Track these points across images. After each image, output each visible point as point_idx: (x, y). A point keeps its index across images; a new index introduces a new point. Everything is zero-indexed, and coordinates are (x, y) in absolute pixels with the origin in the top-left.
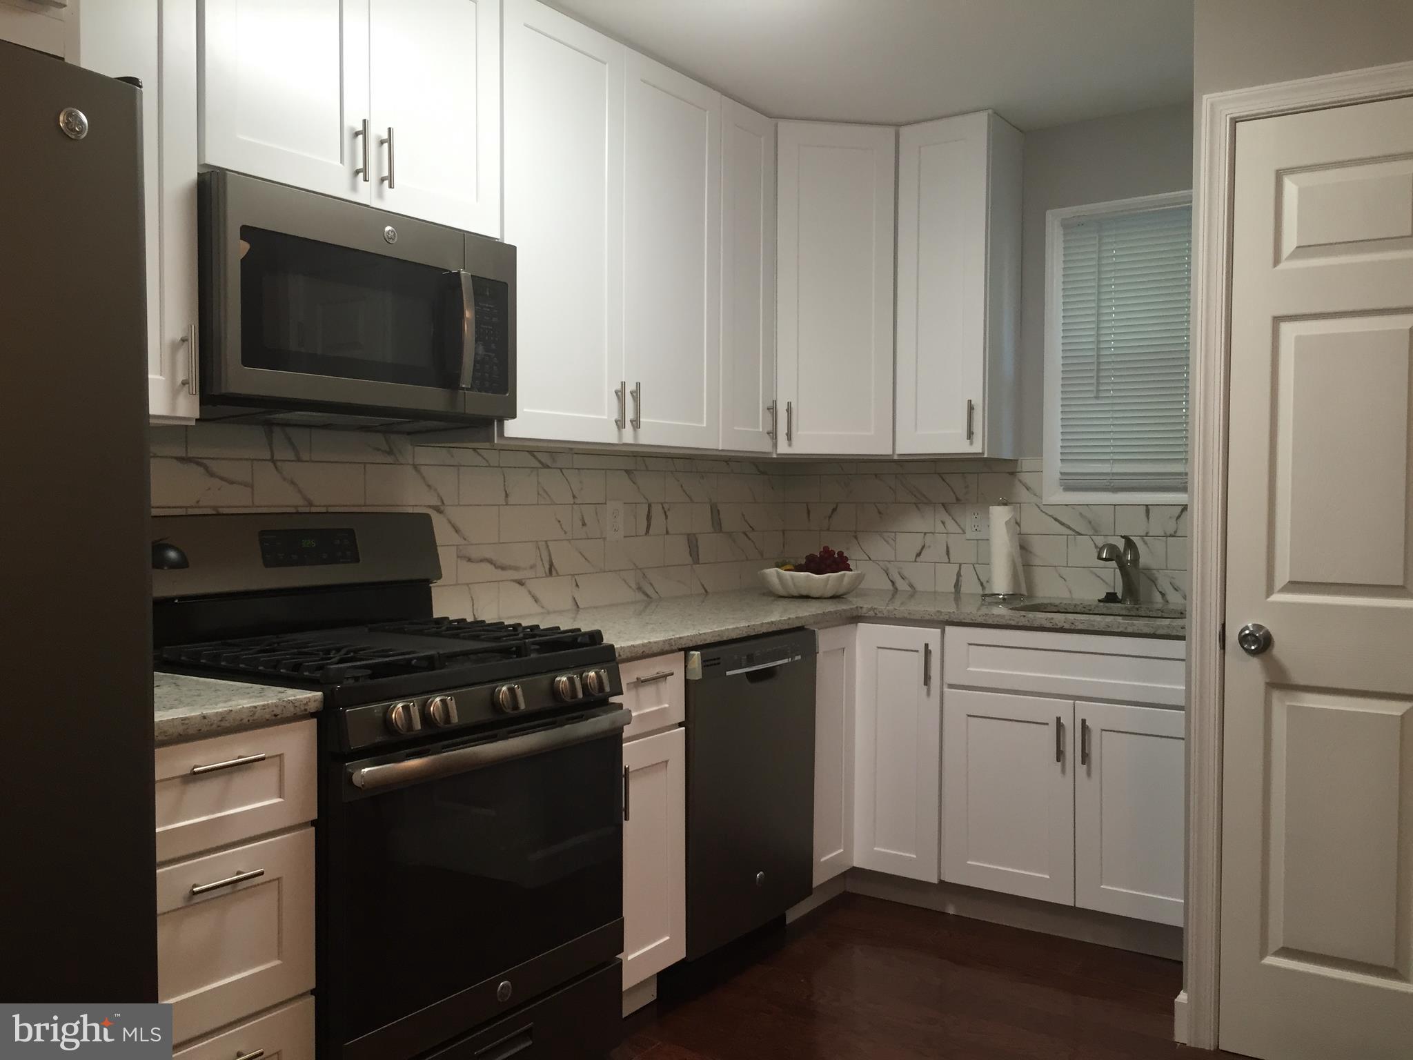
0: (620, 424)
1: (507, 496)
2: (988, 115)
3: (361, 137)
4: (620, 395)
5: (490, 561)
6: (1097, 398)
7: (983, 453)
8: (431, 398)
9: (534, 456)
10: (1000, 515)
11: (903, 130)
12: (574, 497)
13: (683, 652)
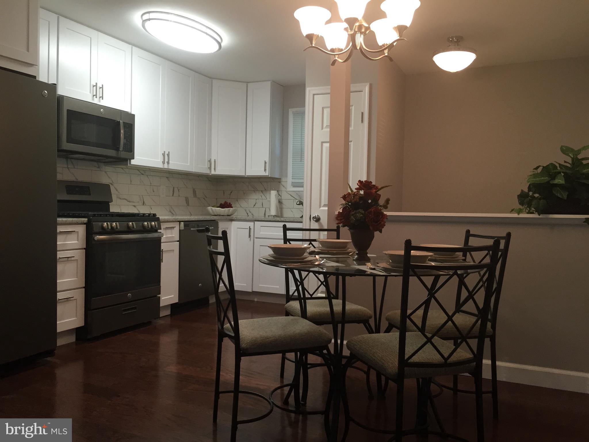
0: (164, 163)
1: (131, 182)
2: (271, 82)
3: (95, 87)
4: (164, 155)
5: (126, 200)
6: (301, 161)
7: (269, 175)
8: (111, 153)
9: (139, 171)
10: (273, 193)
11: (249, 84)
12: (151, 183)
13: (179, 222)
